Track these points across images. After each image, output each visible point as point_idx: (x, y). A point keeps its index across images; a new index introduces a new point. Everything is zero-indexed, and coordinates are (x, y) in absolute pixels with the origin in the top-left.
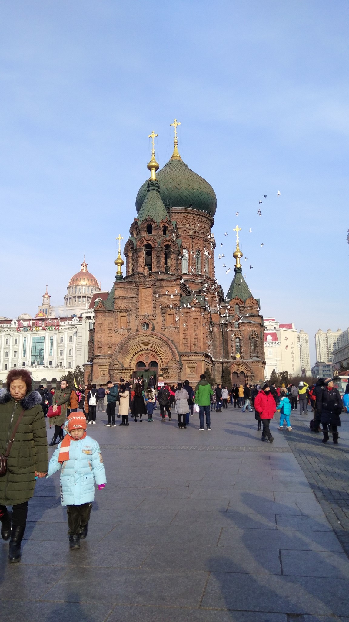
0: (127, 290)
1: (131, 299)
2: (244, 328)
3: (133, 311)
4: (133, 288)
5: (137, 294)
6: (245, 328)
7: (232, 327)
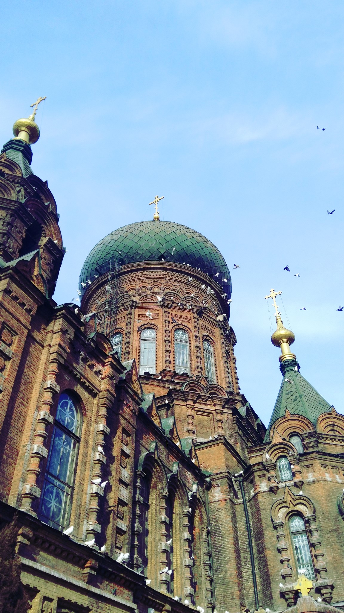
2: (310, 477)
6: (314, 476)
7: (269, 479)
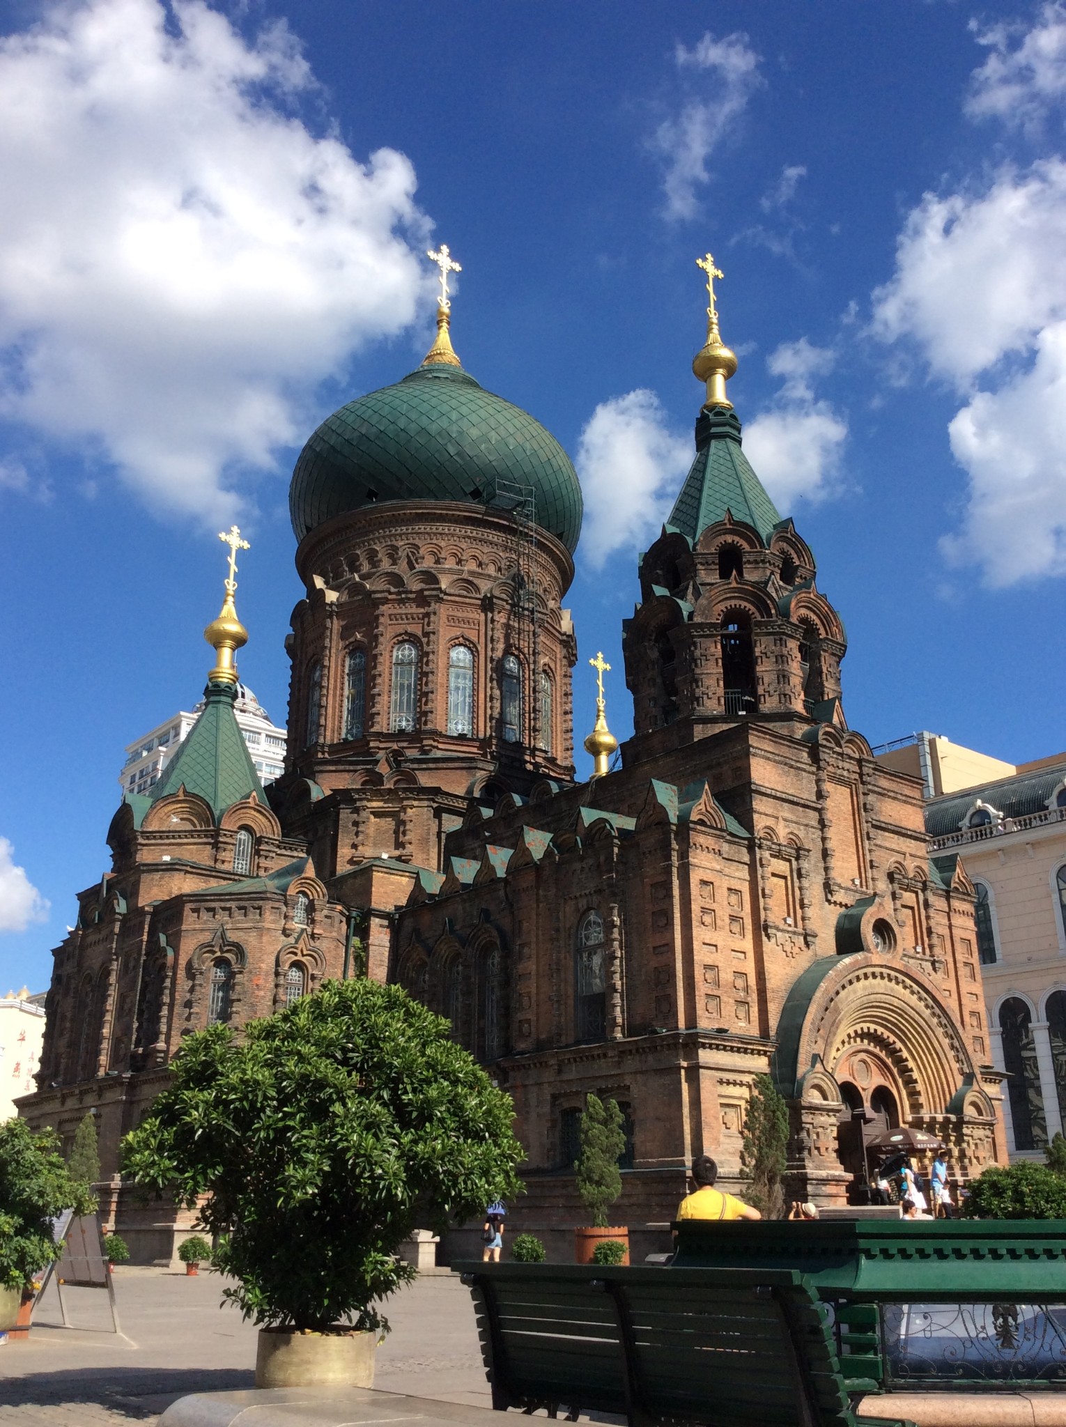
0: (786, 768)
1: (801, 809)
3: (813, 862)
4: (804, 770)
5: (820, 795)
